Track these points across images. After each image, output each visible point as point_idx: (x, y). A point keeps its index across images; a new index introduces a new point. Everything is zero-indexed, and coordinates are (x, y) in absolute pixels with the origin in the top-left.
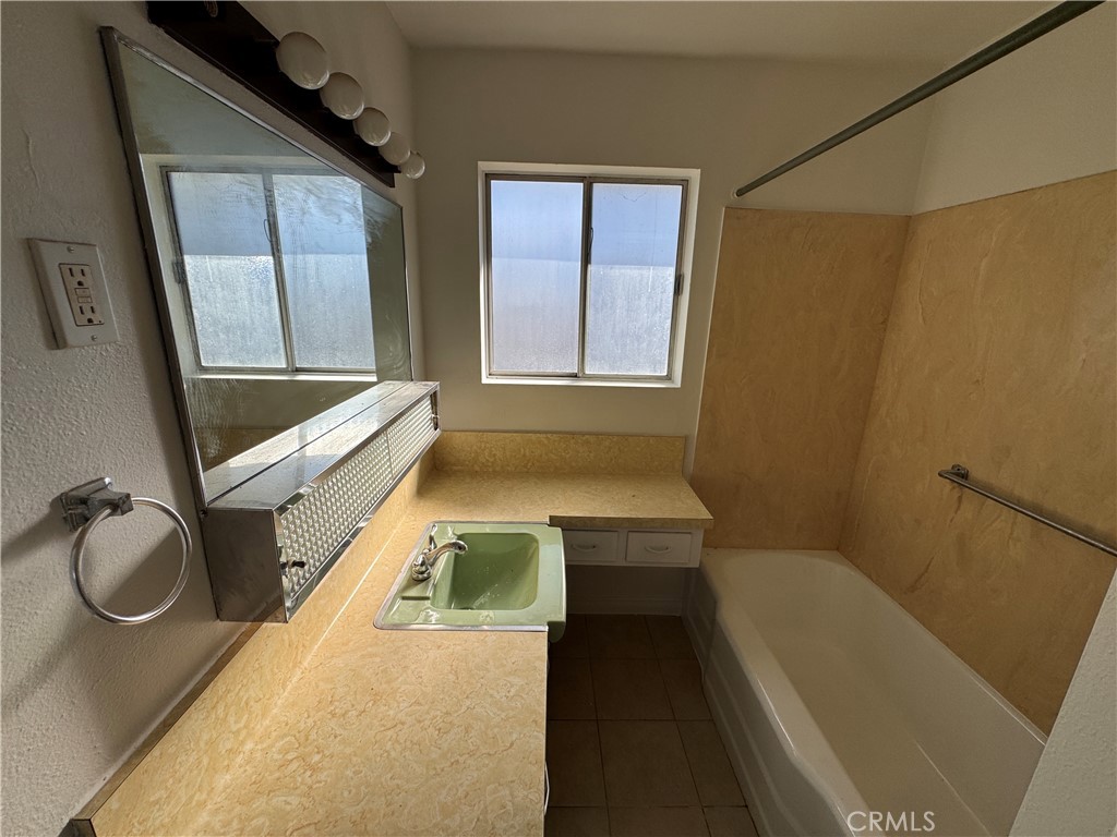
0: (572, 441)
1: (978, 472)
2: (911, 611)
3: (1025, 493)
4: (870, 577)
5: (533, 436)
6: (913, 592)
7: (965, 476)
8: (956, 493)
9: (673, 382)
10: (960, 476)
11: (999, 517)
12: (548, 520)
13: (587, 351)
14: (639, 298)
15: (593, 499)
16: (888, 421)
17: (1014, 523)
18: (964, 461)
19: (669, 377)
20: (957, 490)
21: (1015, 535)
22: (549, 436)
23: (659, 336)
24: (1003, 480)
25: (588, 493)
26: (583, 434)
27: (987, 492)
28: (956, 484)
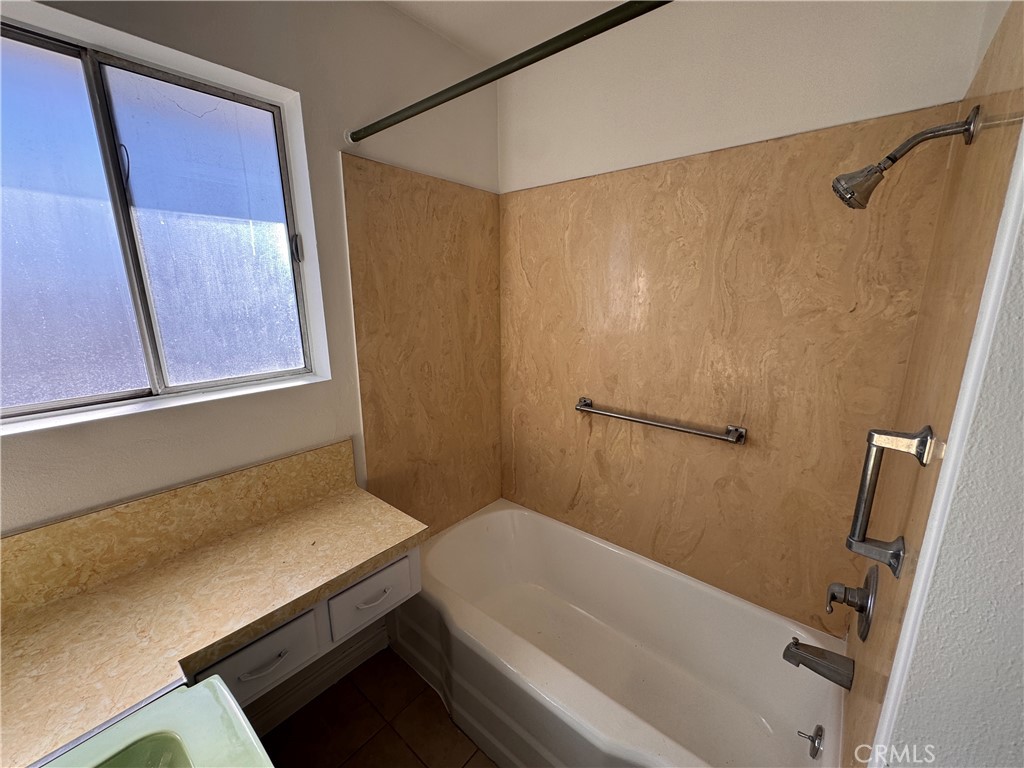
0: (174, 502)
1: (598, 400)
2: (574, 526)
3: (634, 407)
4: (536, 510)
5: (81, 523)
6: (573, 508)
7: (590, 405)
8: (587, 418)
9: (315, 375)
10: (586, 405)
11: (620, 430)
12: (180, 675)
13: (163, 351)
14: (241, 266)
15: (252, 582)
16: (519, 373)
17: (631, 432)
18: (586, 393)
19: (308, 370)
20: (586, 418)
21: (634, 439)
22: (121, 508)
23: (283, 317)
24: (618, 402)
25: (238, 573)
26: (194, 482)
27: (608, 412)
28: (585, 413)
